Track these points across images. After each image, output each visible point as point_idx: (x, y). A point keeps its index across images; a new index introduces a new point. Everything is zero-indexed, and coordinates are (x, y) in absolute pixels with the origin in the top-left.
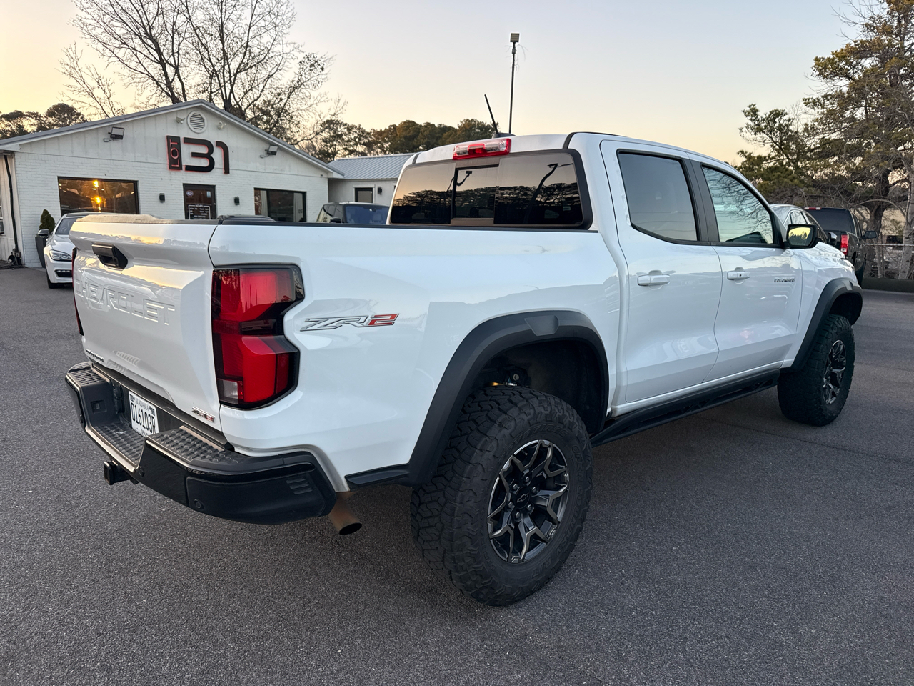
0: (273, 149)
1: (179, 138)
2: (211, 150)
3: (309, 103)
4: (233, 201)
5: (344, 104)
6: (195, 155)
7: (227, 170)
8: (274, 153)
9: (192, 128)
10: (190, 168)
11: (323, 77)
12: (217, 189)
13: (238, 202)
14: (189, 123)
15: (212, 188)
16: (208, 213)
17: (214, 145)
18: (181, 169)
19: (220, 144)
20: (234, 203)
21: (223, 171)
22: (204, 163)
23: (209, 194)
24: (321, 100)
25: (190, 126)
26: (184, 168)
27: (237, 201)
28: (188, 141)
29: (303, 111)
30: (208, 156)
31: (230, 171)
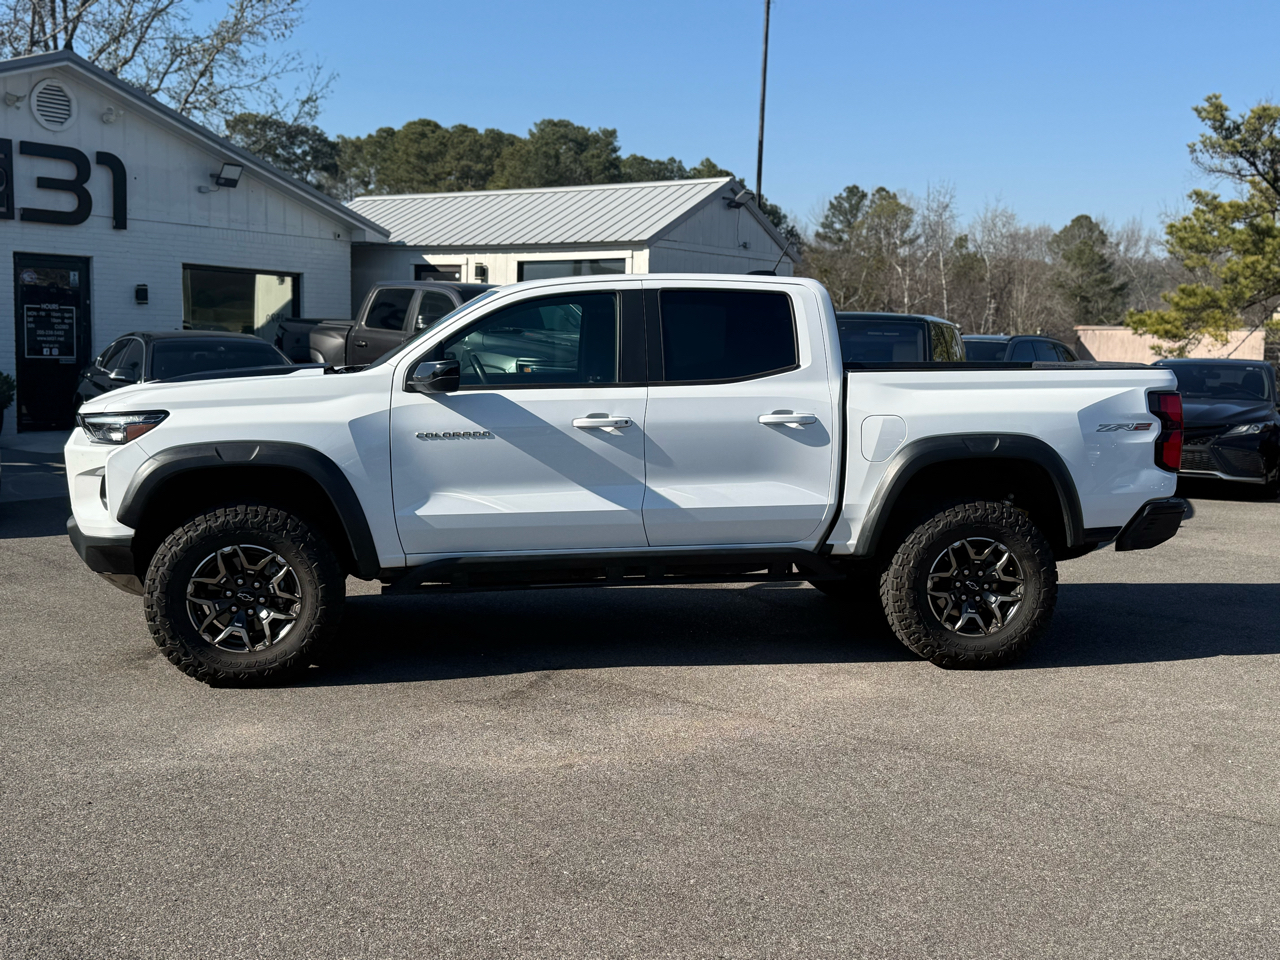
0: (230, 172)
1: (9, 142)
2: (84, 172)
3: (260, 73)
4: (133, 294)
5: (332, 78)
6: (44, 183)
7: (120, 220)
8: (232, 183)
9: (42, 120)
10: (32, 216)
11: (294, 15)
12: (97, 268)
13: (146, 298)
14: (35, 108)
15: (83, 264)
16: (71, 325)
17: (92, 159)
18: (12, 218)
19: (106, 159)
20: (134, 300)
21: (110, 222)
22: (66, 203)
23: (74, 277)
24: (289, 67)
25: (37, 115)
26: (17, 214)
27: (141, 295)
28: (30, 149)
29: (245, 91)
30: (76, 186)
31: (129, 223)
